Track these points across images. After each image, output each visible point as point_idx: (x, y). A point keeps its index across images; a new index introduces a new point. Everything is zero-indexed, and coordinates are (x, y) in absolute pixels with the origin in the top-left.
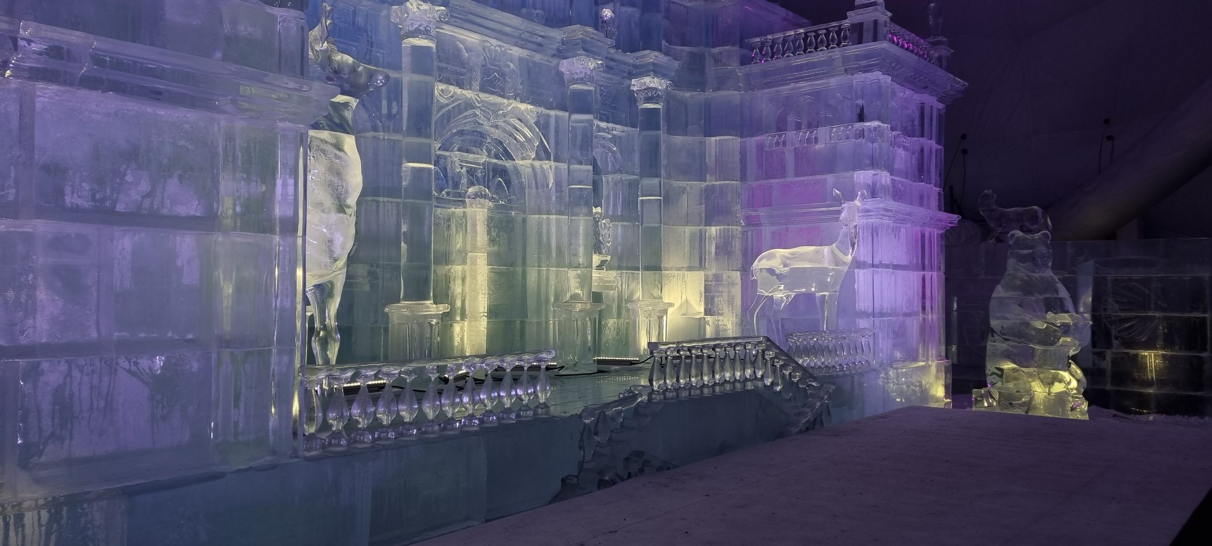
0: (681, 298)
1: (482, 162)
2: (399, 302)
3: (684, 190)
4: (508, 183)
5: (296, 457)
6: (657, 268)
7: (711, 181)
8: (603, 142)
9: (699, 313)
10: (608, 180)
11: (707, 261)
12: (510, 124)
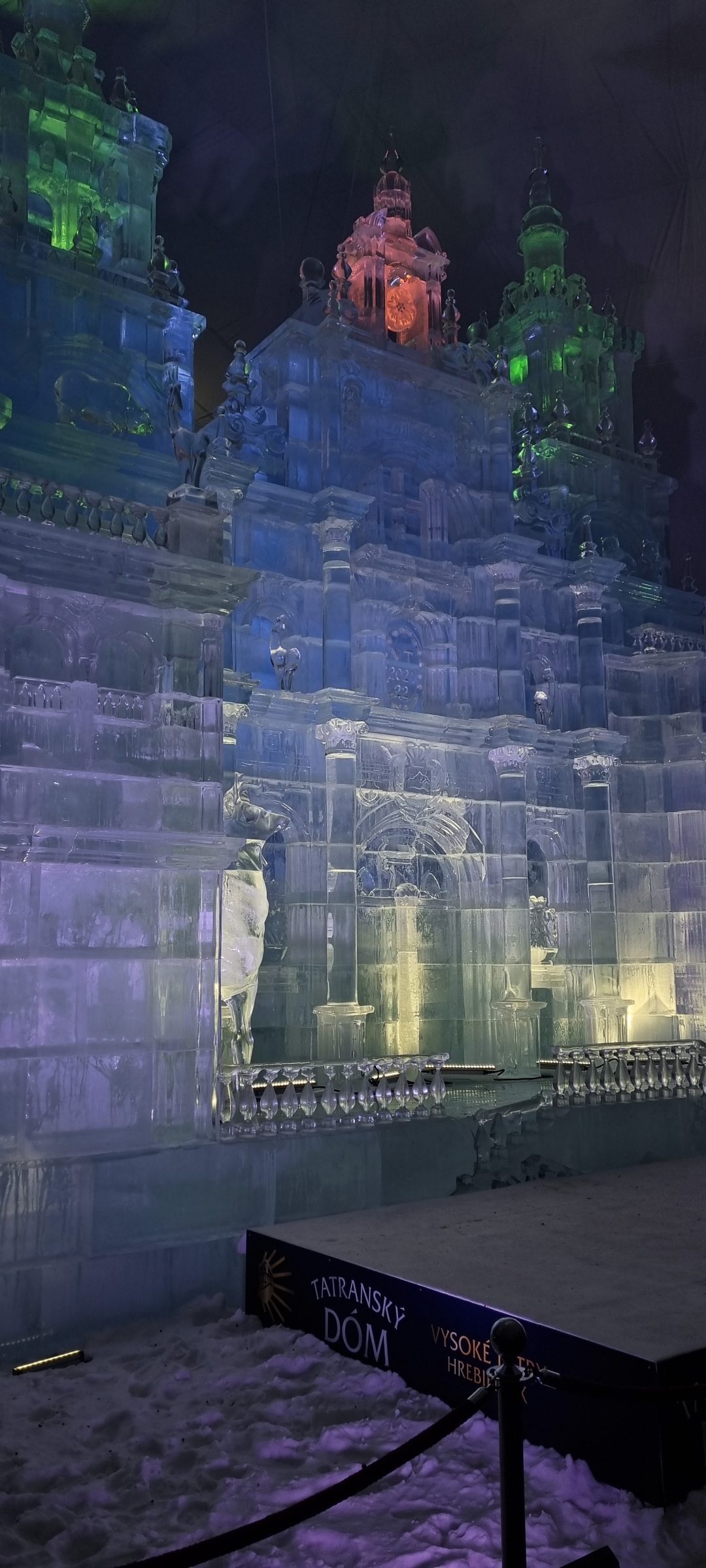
0: (649, 993)
1: (411, 858)
2: (326, 1004)
3: (645, 872)
4: (440, 877)
5: (215, 1140)
6: (614, 961)
7: (675, 861)
8: (544, 828)
9: (671, 1011)
10: (552, 867)
11: (676, 951)
12: (437, 820)
